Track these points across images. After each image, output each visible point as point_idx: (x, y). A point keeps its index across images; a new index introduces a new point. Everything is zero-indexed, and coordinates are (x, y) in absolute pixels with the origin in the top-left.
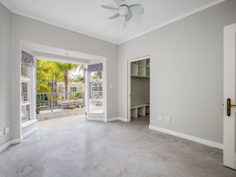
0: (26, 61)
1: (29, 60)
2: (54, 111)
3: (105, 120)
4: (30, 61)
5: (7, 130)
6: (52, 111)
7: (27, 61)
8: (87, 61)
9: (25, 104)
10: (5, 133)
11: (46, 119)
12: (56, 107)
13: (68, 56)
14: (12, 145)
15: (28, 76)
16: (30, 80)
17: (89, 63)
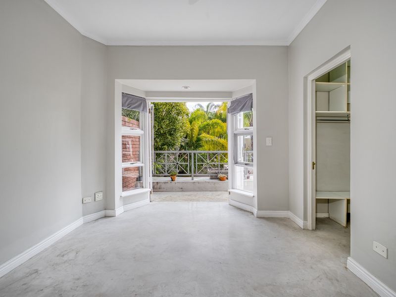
0: (130, 106)
1: (136, 104)
2: (196, 179)
3: (255, 211)
4: (139, 106)
5: (100, 196)
6: (193, 179)
7: (132, 107)
8: (229, 94)
9: (134, 164)
10: (95, 200)
11: (182, 190)
12: (197, 174)
13: (189, 89)
14: (106, 217)
15: (141, 127)
16: (142, 132)
17: (231, 97)
